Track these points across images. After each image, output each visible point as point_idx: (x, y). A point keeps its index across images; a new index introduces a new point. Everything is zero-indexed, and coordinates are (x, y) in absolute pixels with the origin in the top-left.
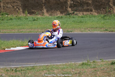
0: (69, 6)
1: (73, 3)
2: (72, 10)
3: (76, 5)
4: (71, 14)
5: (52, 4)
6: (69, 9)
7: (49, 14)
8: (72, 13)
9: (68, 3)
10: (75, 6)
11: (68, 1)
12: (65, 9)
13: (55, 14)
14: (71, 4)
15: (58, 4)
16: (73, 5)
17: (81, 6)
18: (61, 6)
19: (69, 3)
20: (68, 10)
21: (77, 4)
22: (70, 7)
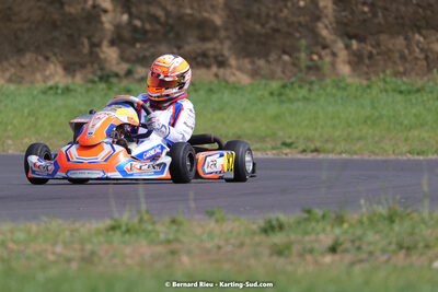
0: (109, 35)
1: (130, 22)
2: (123, 58)
3: (145, 32)
4: (117, 75)
5: (26, 26)
6: (110, 54)
7: (7, 75)
8: (122, 73)
9: (102, 23)
10: (139, 35)
11: (105, 11)
12: (86, 50)
13: (38, 76)
14: (118, 27)
15: (54, 26)
16: (126, 34)
17: (171, 35)
18: (70, 36)
19: (107, 21)
20: (102, 56)
21: (148, 27)
22: (112, 43)
